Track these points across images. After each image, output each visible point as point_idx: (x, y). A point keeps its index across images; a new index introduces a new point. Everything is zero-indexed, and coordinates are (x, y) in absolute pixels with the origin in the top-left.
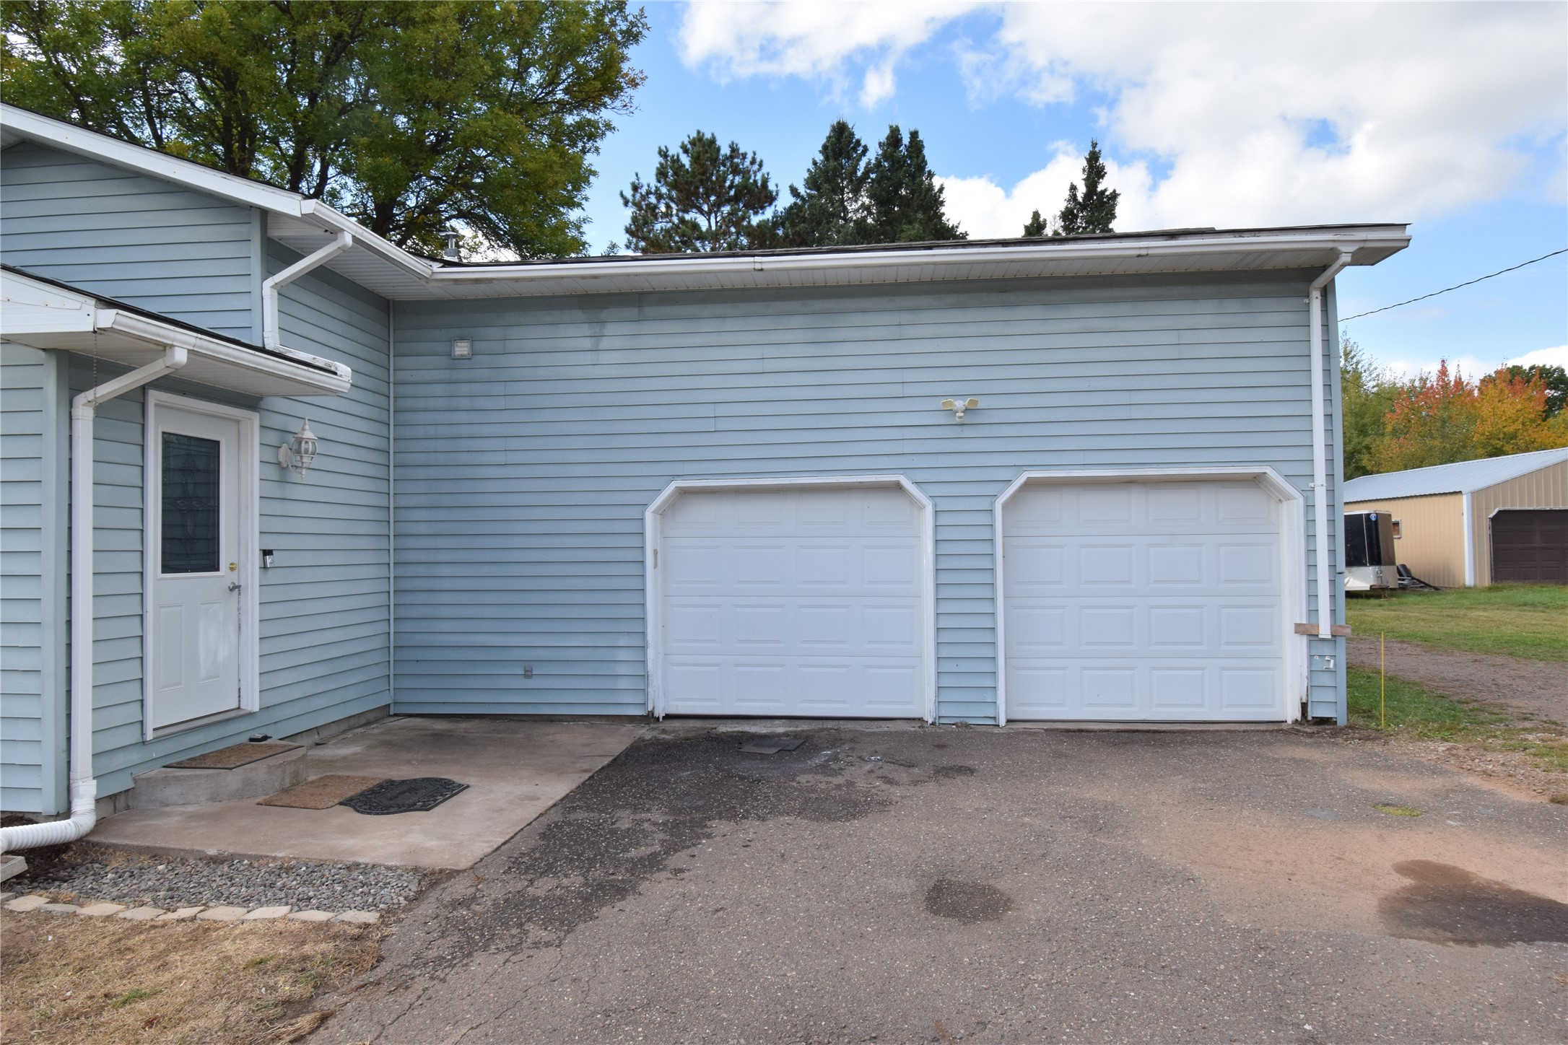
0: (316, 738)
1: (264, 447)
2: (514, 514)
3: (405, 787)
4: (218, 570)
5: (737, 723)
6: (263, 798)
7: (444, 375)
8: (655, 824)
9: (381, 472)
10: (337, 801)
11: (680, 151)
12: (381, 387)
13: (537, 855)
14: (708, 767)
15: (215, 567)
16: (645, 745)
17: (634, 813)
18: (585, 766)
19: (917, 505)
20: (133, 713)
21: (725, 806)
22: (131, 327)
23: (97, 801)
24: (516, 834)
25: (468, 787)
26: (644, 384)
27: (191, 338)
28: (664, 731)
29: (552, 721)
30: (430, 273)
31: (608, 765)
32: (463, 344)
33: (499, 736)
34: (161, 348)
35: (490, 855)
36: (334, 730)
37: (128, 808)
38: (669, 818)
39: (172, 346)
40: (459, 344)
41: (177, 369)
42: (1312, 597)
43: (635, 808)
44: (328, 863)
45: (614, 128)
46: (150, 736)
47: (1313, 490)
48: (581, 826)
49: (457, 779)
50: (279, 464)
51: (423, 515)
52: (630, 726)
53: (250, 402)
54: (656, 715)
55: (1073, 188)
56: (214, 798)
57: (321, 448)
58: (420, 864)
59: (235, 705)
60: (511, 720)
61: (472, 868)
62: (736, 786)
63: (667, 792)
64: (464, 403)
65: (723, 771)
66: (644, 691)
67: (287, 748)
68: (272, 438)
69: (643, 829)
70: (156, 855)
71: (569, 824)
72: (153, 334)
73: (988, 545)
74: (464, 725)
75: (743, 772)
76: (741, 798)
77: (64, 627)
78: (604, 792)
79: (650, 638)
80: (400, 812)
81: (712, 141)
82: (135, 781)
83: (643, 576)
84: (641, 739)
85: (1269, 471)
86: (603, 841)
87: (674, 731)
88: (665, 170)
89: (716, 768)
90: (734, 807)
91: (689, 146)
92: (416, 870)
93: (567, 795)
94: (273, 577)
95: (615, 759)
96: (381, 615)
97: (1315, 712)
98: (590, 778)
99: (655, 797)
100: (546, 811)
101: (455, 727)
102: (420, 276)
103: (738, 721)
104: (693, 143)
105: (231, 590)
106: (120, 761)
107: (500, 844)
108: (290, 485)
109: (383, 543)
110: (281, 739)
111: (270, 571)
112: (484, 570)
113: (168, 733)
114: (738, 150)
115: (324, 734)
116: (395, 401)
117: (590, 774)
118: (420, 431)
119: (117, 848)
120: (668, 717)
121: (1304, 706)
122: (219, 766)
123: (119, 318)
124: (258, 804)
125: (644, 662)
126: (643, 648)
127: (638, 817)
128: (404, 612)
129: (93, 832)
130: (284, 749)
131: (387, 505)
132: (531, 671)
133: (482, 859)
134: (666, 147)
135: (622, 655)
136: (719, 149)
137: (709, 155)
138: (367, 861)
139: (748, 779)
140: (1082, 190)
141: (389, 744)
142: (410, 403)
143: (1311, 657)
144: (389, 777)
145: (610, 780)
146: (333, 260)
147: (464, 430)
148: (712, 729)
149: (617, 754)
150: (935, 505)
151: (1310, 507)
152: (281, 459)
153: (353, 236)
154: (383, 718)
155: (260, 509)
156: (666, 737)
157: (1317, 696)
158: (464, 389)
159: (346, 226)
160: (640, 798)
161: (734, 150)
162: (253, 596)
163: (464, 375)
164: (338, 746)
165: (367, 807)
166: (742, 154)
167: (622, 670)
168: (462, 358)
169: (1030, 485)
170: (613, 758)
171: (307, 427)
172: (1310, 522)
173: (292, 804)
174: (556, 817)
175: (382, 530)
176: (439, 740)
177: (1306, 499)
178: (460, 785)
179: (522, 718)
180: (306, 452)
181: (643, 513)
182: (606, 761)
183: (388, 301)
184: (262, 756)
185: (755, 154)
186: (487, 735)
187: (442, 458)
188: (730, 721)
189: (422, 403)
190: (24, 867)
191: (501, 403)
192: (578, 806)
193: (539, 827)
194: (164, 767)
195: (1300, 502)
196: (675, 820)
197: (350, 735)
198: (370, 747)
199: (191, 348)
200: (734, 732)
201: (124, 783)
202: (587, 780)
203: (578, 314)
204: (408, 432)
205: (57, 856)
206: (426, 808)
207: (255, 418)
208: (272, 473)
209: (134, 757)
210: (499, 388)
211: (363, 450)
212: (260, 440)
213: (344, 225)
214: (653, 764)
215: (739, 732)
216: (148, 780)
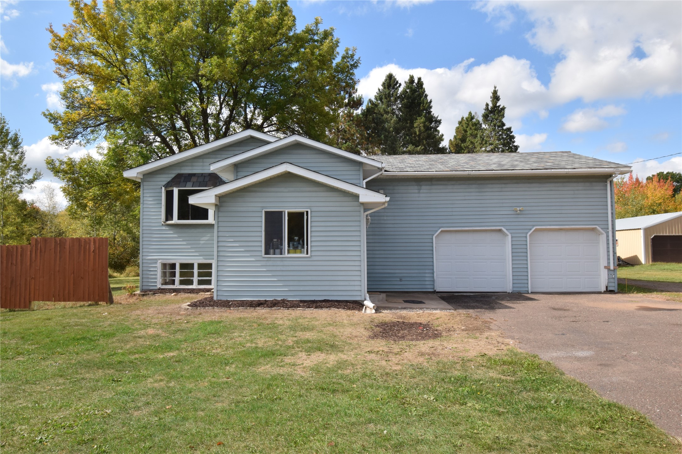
2: (397, 237)
19: (506, 235)
26: (432, 202)
29: (407, 293)
42: (609, 259)
47: (608, 232)
54: (437, 291)
55: (487, 105)
66: (433, 285)
73: (525, 246)
79: (435, 270)
83: (433, 254)
85: (597, 227)
97: (609, 289)
121: (607, 287)
125: (433, 277)
126: (433, 273)
132: (402, 280)
135: (427, 275)
140: (491, 105)
143: (608, 274)
150: (511, 235)
151: (608, 236)
157: (610, 284)
167: (427, 279)
169: (536, 230)
172: (608, 240)
177: (607, 234)
181: (433, 237)
195: (605, 235)
203: (414, 183)
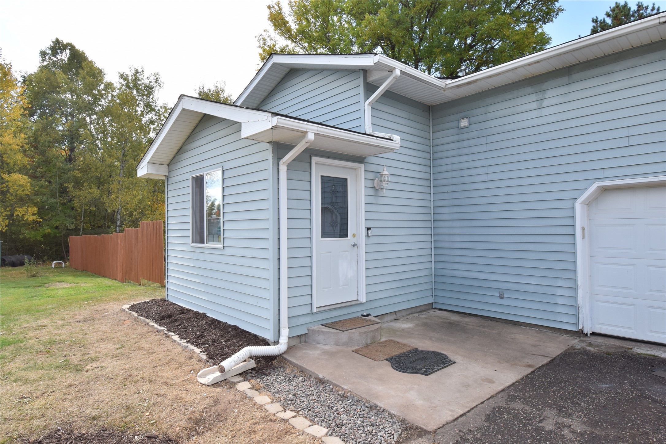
0: (395, 317)
1: (367, 180)
3: (421, 356)
4: (347, 237)
5: (650, 348)
6: (357, 348)
7: (455, 138)
8: (573, 432)
9: (427, 190)
10: (385, 357)
11: (605, 16)
12: (426, 148)
13: (479, 436)
14: (624, 384)
15: (346, 236)
16: (575, 353)
17: (558, 415)
18: (530, 362)
20: (307, 300)
21: (638, 429)
22: (285, 124)
23: (289, 338)
24: (472, 409)
25: (455, 363)
27: (315, 127)
28: (590, 344)
29: (516, 325)
30: (445, 85)
31: (547, 364)
32: (465, 120)
33: (483, 329)
34: (303, 134)
35: (450, 423)
36: (404, 313)
37: (306, 342)
38: (586, 428)
39: (307, 132)
40: (463, 121)
41: (311, 143)
43: (561, 410)
44: (363, 400)
45: (563, 10)
46: (315, 310)
48: (516, 416)
49: (451, 356)
50: (374, 187)
51: (446, 210)
52: (566, 336)
53: (360, 159)
54: (585, 331)
56: (336, 344)
57: (391, 179)
58: (407, 418)
59: (356, 299)
60: (492, 320)
61: (435, 432)
62: (649, 409)
63: (588, 401)
64: (466, 151)
65: (638, 390)
66: (576, 316)
67: (375, 322)
68: (371, 176)
69: (563, 435)
70: (302, 371)
71: (508, 412)
72: (297, 127)
74: (467, 319)
75: (656, 396)
76: (654, 424)
77: (277, 261)
78: (539, 388)
79: (579, 283)
80: (412, 373)
81: (626, 5)
82: (308, 330)
83: (574, 244)
84: (573, 348)
86: (529, 438)
87: (598, 346)
88: (596, 29)
89: (631, 386)
90: (647, 433)
91: (611, 13)
92: (403, 421)
93: (513, 384)
94: (372, 240)
95: (552, 360)
96: (428, 259)
98: (533, 372)
99: (578, 403)
100: (496, 394)
101: (461, 320)
102: (440, 88)
103: (651, 346)
104: (613, 10)
105: (354, 246)
106: (302, 321)
107: (459, 415)
108: (379, 197)
109: (428, 224)
110: (375, 317)
111: (371, 238)
112: (477, 238)
113: (323, 310)
114: (643, 5)
115: (399, 315)
116: (433, 155)
117: (532, 370)
118: (444, 168)
119: (291, 363)
120: (593, 334)
122: (340, 329)
123: (279, 120)
124: (353, 351)
125: (576, 298)
126: (575, 289)
127: (561, 420)
128: (439, 258)
129: (285, 353)
130: (372, 323)
131: (430, 206)
132: (503, 295)
133: (444, 425)
134: (597, 17)
135: (560, 292)
136: (630, 9)
137: (623, 13)
138: (381, 406)
139: (660, 403)
141: (426, 325)
142: (439, 155)
144: (416, 347)
145: (546, 378)
146: (392, 86)
147: (466, 165)
148: (629, 349)
149: (554, 357)
152: (375, 185)
153: (401, 71)
154: (429, 309)
155: (365, 208)
156: (592, 349)
158: (465, 143)
159: (397, 66)
160: (566, 400)
161: (640, 6)
162: (363, 249)
163: (465, 136)
164: (404, 322)
165: (397, 365)
166: (645, 7)
167: (560, 301)
168: (464, 128)
170: (551, 359)
171: (385, 169)
173: (365, 355)
174: (501, 402)
175: (427, 218)
176: (451, 327)
178: (451, 361)
179: (498, 320)
180: (384, 181)
181: (574, 204)
182: (546, 361)
183: (429, 106)
184: (360, 326)
185: (654, 4)
186: (477, 328)
187: (455, 181)
188: (643, 345)
189: (445, 154)
190: (254, 366)
191: (484, 148)
192: (518, 396)
193: (487, 408)
194: (321, 325)
196: (592, 433)
197: (411, 316)
198: (417, 325)
199: (316, 132)
200: (646, 354)
201: (303, 331)
202: (530, 374)
203: (529, 89)
204: (439, 169)
205: (271, 361)
206: (426, 374)
207: (362, 166)
208: (371, 192)
209: (308, 319)
210: (483, 140)
211: (416, 179)
212: (365, 176)
213: (395, 65)
214: (579, 370)
215: (651, 355)
216: (313, 330)
